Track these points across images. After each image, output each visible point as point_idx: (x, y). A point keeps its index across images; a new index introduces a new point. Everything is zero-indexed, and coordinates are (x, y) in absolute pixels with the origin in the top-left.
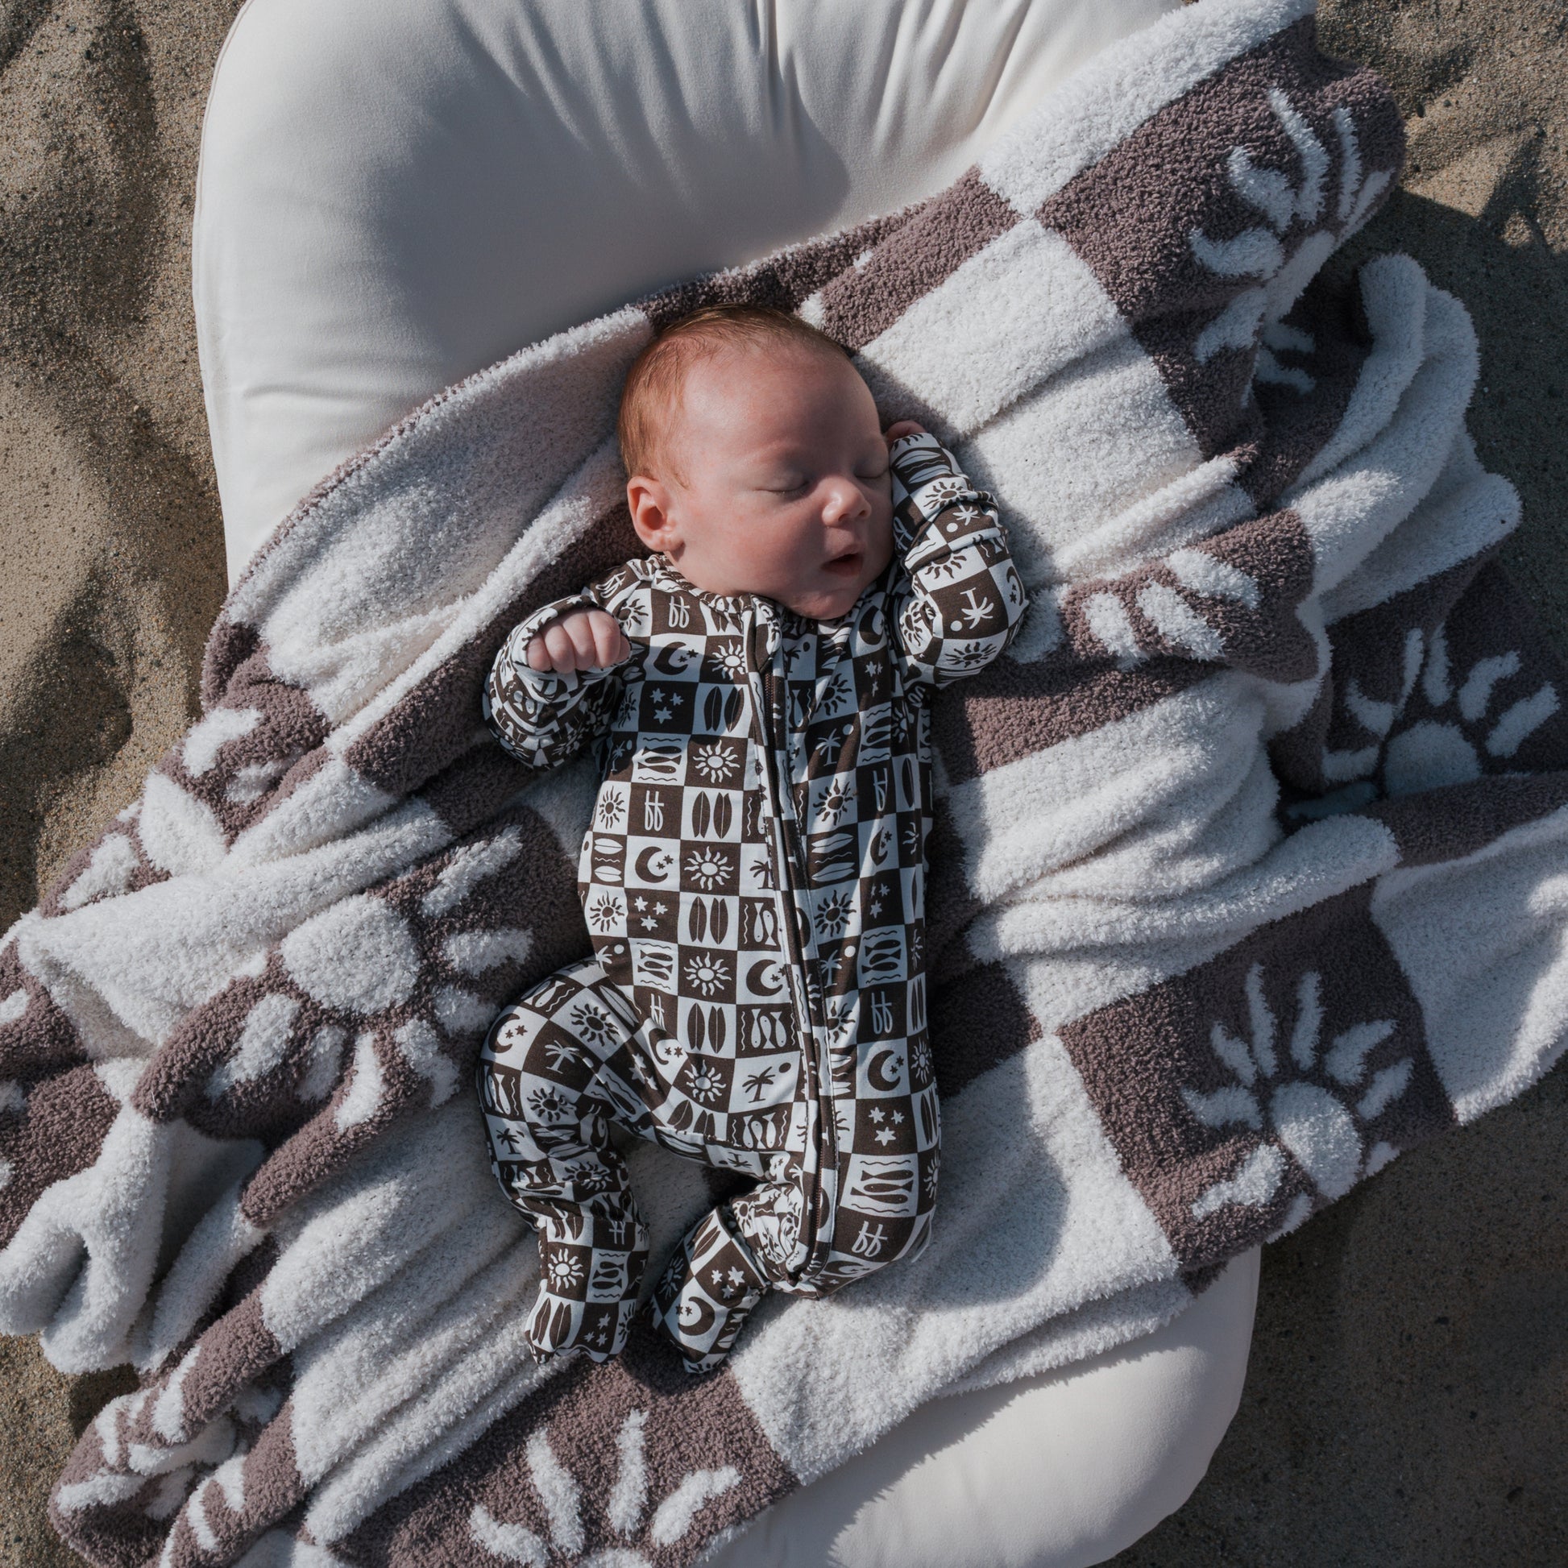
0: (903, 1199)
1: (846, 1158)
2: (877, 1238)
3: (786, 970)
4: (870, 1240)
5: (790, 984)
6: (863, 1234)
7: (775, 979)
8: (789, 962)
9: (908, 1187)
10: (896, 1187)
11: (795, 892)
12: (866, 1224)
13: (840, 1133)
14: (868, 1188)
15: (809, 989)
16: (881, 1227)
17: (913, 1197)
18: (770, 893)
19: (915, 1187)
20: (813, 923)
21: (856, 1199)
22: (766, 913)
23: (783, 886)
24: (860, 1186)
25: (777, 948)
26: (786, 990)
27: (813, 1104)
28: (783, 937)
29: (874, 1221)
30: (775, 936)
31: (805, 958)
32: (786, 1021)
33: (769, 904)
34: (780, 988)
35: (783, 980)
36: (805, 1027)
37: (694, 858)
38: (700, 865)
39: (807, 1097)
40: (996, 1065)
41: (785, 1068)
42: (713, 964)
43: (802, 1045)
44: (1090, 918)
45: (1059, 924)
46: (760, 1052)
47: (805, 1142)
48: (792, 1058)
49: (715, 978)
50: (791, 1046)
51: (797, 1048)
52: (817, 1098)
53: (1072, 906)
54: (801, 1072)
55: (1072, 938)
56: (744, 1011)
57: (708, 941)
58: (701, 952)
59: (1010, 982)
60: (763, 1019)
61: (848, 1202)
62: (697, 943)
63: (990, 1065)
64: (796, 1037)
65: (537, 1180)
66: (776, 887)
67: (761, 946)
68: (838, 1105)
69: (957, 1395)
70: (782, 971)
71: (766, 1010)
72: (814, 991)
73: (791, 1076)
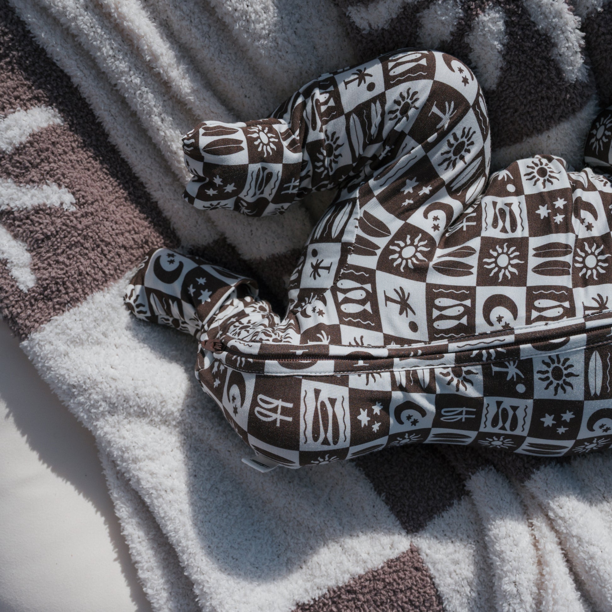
0: (316, 439)
1: (344, 382)
2: (278, 417)
3: (508, 329)
4: (274, 410)
5: (494, 334)
6: (280, 403)
7: (500, 319)
8: (517, 332)
9: (326, 442)
10: (326, 431)
11: (584, 336)
12: (290, 405)
13: (364, 376)
14: (323, 404)
15: (492, 351)
16: (290, 419)
17: (317, 446)
18: (580, 312)
19: (326, 448)
20: (553, 354)
21: (311, 395)
22: (561, 310)
23: (590, 324)
24: (323, 397)
25: (529, 321)
26: (488, 329)
27: (384, 352)
28: (539, 327)
29: (295, 412)
30: (540, 318)
31: (522, 346)
32: (459, 329)
33: (570, 312)
34: (491, 324)
35: (498, 327)
36: (453, 346)
37: (598, 247)
38: (593, 253)
39: (389, 347)
40: (379, 494)
41: (414, 327)
42: (513, 266)
43: (435, 343)
44: (523, 576)
45: (515, 549)
46: (430, 305)
47: (350, 345)
48: (423, 334)
49: (500, 269)
50: (433, 334)
51: (432, 338)
52: (390, 357)
53: (531, 561)
54: (410, 342)
55: (503, 560)
56: (471, 293)
57: (533, 261)
58: (524, 256)
59: (451, 505)
60: (462, 309)
61: (307, 387)
62: (531, 252)
63: (378, 489)
64: (442, 338)
65: (323, 108)
66: (586, 317)
67: (530, 306)
68: (386, 375)
69: (102, 469)
70: (507, 326)
71: (470, 312)
72: (489, 354)
73: (408, 334)
